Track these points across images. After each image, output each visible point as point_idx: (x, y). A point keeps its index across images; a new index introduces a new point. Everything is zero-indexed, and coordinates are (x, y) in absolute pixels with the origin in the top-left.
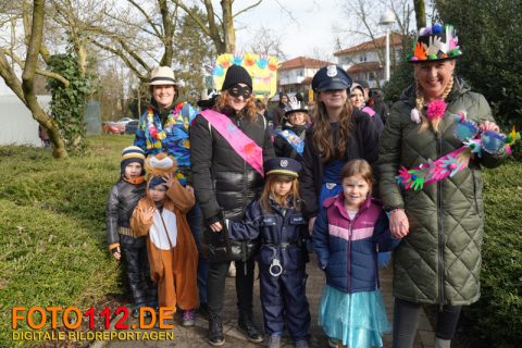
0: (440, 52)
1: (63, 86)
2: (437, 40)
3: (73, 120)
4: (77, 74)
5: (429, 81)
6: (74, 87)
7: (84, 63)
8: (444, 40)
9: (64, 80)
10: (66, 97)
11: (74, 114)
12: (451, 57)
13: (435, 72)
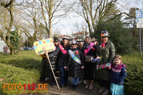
0: (105, 36)
1: (14, 38)
2: (105, 33)
3: (15, 46)
4: (17, 36)
5: (103, 40)
6: (16, 38)
7: (19, 33)
8: (106, 34)
9: (14, 37)
10: (14, 41)
11: (15, 45)
12: (107, 37)
13: (104, 39)
